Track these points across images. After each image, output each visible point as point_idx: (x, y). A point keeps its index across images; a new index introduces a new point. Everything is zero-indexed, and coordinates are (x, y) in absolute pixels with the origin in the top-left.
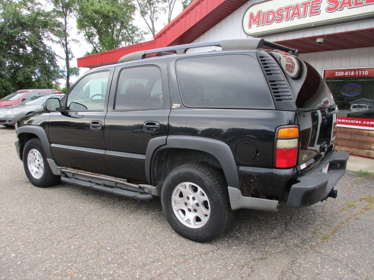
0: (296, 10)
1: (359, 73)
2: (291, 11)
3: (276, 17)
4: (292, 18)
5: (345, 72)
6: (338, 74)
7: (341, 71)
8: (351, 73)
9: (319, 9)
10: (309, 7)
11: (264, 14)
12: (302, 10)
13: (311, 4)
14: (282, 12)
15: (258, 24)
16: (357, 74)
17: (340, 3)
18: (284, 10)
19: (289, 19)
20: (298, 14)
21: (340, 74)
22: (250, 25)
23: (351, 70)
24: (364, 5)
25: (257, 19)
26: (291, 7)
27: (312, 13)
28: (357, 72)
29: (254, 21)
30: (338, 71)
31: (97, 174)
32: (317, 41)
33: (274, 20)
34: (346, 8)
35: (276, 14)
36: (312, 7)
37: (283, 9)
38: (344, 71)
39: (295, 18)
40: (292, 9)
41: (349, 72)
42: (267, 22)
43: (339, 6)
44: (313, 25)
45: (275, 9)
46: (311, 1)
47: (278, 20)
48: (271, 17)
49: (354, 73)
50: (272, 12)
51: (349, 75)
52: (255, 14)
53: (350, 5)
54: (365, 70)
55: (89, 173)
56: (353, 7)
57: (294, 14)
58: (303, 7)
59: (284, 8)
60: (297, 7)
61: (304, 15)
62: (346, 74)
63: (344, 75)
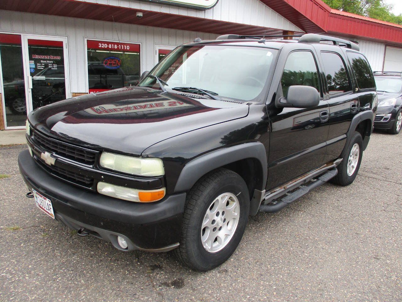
5: (108, 45)
6: (102, 46)
7: (104, 42)
8: (114, 46)
16: (120, 48)
21: (104, 46)
23: (114, 43)
28: (120, 46)
30: (102, 42)
31: (306, 175)
32: (137, 15)
38: (108, 43)
41: (113, 45)
49: (117, 46)
51: (113, 48)
54: (127, 44)
55: (299, 179)
62: (110, 46)
63: (108, 47)
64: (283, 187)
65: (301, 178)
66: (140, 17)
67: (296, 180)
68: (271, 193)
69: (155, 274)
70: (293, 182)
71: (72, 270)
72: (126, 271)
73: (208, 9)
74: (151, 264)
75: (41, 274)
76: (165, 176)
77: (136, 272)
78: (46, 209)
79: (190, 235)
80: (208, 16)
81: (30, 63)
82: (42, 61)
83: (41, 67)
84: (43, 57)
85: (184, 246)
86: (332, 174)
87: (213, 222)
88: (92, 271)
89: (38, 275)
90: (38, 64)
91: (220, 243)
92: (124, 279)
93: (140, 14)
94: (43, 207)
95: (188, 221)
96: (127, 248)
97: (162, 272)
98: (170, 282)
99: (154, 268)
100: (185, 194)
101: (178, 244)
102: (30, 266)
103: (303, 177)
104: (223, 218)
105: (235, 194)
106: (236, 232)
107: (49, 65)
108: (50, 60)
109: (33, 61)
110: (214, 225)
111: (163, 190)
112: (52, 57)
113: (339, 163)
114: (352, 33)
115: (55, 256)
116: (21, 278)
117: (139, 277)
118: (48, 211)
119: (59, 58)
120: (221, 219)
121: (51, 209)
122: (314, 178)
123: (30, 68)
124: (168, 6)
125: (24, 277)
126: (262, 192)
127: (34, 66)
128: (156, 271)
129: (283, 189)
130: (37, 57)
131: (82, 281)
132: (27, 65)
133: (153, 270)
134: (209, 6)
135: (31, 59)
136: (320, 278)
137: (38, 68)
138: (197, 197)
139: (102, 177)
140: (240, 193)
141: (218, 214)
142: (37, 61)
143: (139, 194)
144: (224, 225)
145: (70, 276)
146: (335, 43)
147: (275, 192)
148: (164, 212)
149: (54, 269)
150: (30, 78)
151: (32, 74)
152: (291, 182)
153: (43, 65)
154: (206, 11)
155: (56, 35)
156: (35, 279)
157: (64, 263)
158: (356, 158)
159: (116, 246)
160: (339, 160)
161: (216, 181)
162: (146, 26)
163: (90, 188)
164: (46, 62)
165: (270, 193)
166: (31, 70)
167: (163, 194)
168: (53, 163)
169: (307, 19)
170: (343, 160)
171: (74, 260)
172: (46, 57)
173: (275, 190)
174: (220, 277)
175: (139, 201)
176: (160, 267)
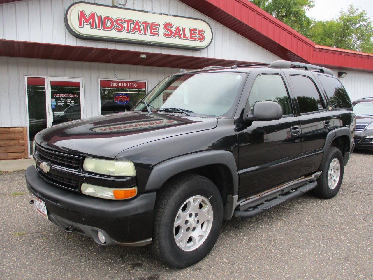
0: (137, 26)
1: (130, 85)
2: (132, 25)
3: (116, 26)
4: (133, 31)
5: (118, 84)
6: (113, 84)
7: (115, 82)
9: (158, 32)
10: (149, 27)
11: (99, 17)
12: (142, 27)
13: (150, 25)
14: (122, 23)
15: (93, 26)
16: (128, 86)
17: (173, 32)
18: (124, 21)
19: (130, 32)
20: (139, 30)
21: (115, 85)
22: (80, 24)
23: (123, 82)
24: (189, 40)
25: (91, 20)
26: (132, 21)
27: (152, 34)
28: (128, 84)
29: (87, 21)
30: (113, 81)
31: (282, 185)
32: (141, 57)
33: (114, 28)
34: (177, 38)
35: (115, 22)
36: (152, 29)
37: (122, 21)
38: (118, 82)
39: (136, 32)
40: (132, 24)
41: (122, 84)
42: (105, 27)
43: (173, 35)
44: (152, 44)
45: (114, 18)
46: (150, 23)
47: (116, 29)
48: (109, 24)
49: (126, 85)
50: (111, 19)
51: (122, 86)
52: (88, 14)
53: (180, 37)
54: (134, 82)
55: (275, 188)
56: (182, 39)
57: (134, 28)
58: (143, 25)
59: (124, 20)
60: (137, 23)
61: (145, 32)
62: (120, 85)
63: (118, 86)
64: (258, 195)
65: (277, 188)
66: (144, 58)
67: (272, 189)
68: (246, 200)
69: (134, 271)
70: (269, 190)
71: (63, 267)
72: (110, 268)
73: (203, 49)
74: (133, 263)
75: (36, 269)
76: (136, 177)
77: (118, 269)
78: (41, 211)
79: (162, 232)
80: (203, 55)
81: (52, 101)
82: (62, 99)
83: (60, 104)
84: (62, 95)
85: (157, 242)
86: (311, 186)
87: (187, 222)
88: (79, 267)
89: (32, 270)
90: (58, 102)
91: (195, 243)
92: (106, 274)
93: (144, 56)
94: (40, 210)
95: (160, 218)
96: (105, 243)
97: (141, 269)
98: (147, 277)
99: (135, 265)
100: (155, 193)
101: (151, 239)
102: (27, 263)
103: (279, 187)
104: (196, 219)
105: (207, 197)
106: (210, 234)
107: (68, 102)
108: (68, 98)
109: (54, 99)
110: (188, 225)
111: (135, 189)
112: (70, 95)
113: (319, 176)
114: (339, 65)
115: (50, 255)
116: (18, 272)
117: (120, 273)
118: (43, 212)
119: (76, 96)
120: (194, 220)
121: (45, 210)
122: (292, 189)
123: (52, 105)
124: (167, 48)
125: (20, 272)
126: (234, 196)
127: (55, 104)
128: (136, 268)
129: (259, 197)
130: (58, 95)
131: (69, 275)
132: (49, 102)
133: (133, 267)
134: (204, 46)
135: (52, 97)
136: (288, 276)
137: (58, 105)
138: (168, 197)
139: (85, 179)
140: (211, 197)
141: (191, 215)
142: (57, 99)
143: (114, 192)
144: (197, 226)
145: (60, 271)
146: (306, 68)
147: (250, 199)
148: (136, 209)
149: (47, 265)
150: (52, 113)
151: (53, 110)
152: (266, 191)
153: (62, 102)
154: (202, 51)
155: (74, 76)
156: (29, 273)
157: (56, 261)
158: (337, 173)
159: (96, 241)
160: (319, 173)
161: (186, 184)
162: (151, 67)
163: (76, 190)
164: (65, 99)
165: (244, 200)
166: (52, 107)
167: (135, 192)
168: (48, 171)
169: (293, 53)
170: (322, 173)
171: (66, 258)
172: (65, 96)
173: (250, 198)
174: (193, 274)
175: (114, 199)
176: (140, 265)
